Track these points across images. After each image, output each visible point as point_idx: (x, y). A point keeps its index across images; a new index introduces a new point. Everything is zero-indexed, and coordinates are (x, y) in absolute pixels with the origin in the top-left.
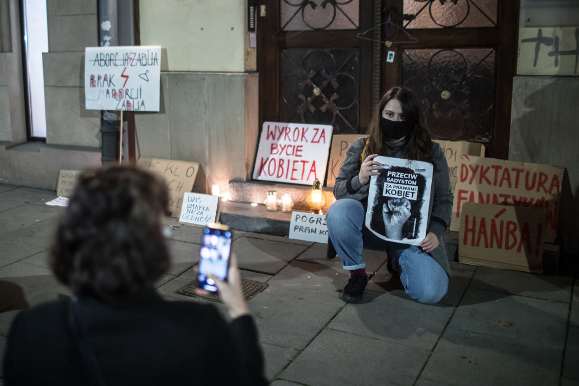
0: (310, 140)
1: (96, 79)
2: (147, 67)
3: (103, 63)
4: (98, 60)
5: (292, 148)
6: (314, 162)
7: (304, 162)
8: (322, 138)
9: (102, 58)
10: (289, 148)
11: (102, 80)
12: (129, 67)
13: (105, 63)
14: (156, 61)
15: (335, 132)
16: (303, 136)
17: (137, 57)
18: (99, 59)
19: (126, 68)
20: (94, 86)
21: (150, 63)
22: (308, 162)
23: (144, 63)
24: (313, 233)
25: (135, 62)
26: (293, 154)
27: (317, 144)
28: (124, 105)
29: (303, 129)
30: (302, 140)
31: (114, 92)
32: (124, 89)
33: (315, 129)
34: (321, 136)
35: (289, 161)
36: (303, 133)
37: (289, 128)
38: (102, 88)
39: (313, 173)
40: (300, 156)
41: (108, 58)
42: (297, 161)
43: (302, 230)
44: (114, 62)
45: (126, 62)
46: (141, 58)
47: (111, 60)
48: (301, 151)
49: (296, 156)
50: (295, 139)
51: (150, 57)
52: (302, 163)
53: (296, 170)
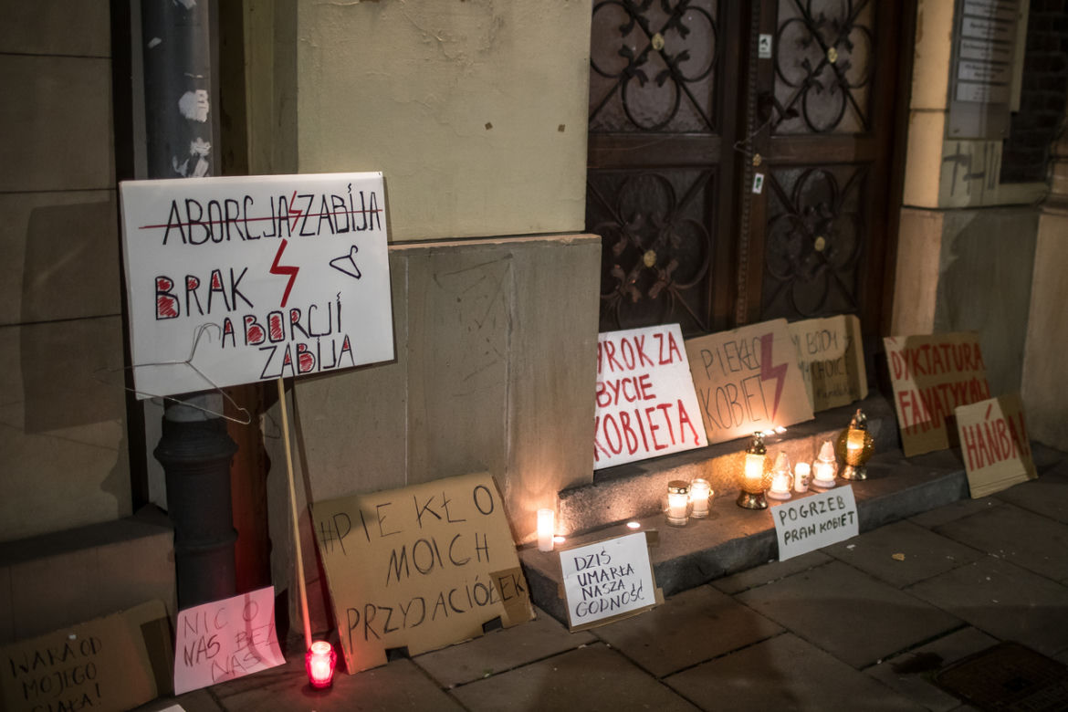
0: (656, 360)
1: (179, 289)
2: (353, 237)
3: (198, 232)
4: (180, 225)
5: (632, 384)
6: (680, 402)
7: (663, 407)
8: (674, 352)
9: (195, 216)
10: (627, 383)
11: (203, 291)
12: (294, 241)
13: (210, 233)
14: (374, 215)
15: (687, 336)
16: (641, 355)
17: (316, 208)
18: (184, 220)
19: (284, 243)
20: (176, 315)
21: (360, 223)
22: (670, 405)
23: (342, 225)
24: (812, 534)
25: (312, 224)
26: (639, 398)
27: (669, 365)
28: (287, 361)
29: (636, 339)
30: (643, 364)
31: (248, 327)
32: (286, 311)
33: (656, 336)
34: (671, 348)
35: (637, 412)
36: (640, 349)
37: (611, 343)
38: (207, 318)
39: (686, 425)
40: (653, 396)
41: (215, 217)
42: (652, 409)
43: (795, 536)
44: (241, 225)
45: (284, 223)
46: (331, 211)
47: (228, 221)
48: (649, 385)
49: (647, 398)
50: (631, 365)
51: (358, 207)
52: (661, 411)
53: (656, 427)
